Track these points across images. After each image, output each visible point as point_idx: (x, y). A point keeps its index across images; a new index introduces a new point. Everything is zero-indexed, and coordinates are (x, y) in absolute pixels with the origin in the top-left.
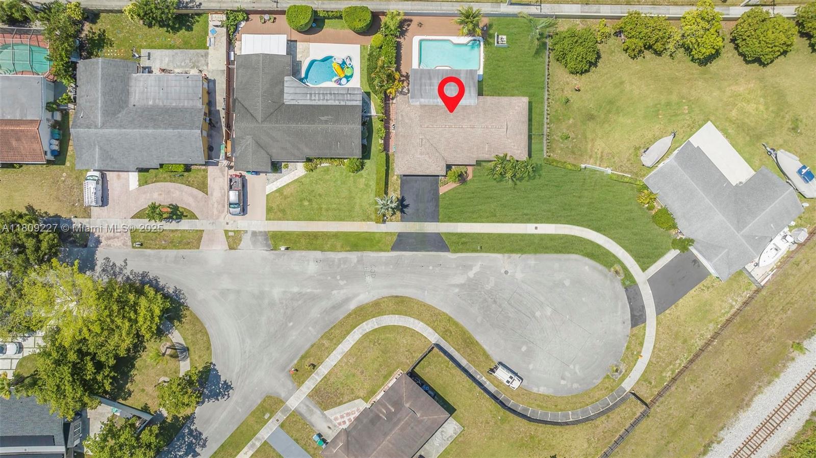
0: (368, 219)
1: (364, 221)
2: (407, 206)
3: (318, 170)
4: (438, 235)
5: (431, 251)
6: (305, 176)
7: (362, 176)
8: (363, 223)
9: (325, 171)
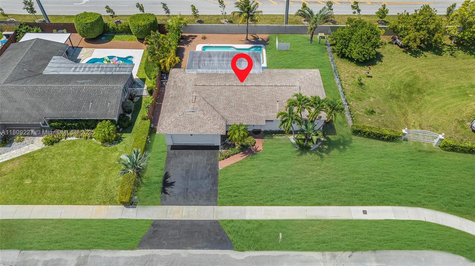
0: (111, 201)
1: (104, 203)
2: (172, 184)
3: (60, 144)
4: (216, 223)
5: (203, 248)
6: (41, 151)
7: (117, 150)
8: (103, 207)
9: (69, 145)
